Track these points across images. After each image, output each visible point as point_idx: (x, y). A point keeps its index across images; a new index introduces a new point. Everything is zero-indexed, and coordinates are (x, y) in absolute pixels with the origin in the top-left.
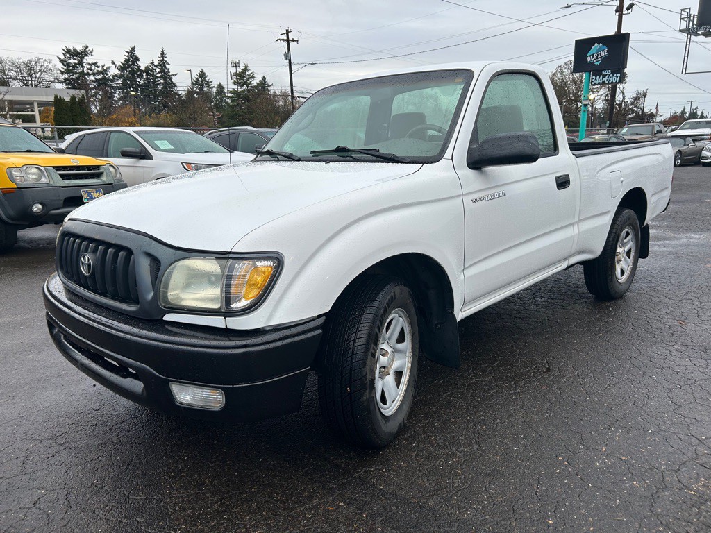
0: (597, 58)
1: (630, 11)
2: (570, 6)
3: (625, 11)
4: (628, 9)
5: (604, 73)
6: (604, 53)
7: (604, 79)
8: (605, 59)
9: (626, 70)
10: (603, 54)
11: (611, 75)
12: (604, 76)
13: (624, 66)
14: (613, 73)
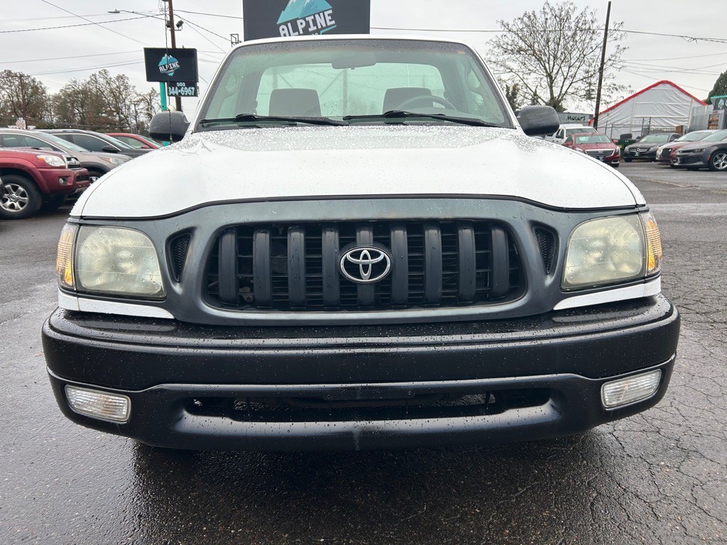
0: (169, 69)
1: (180, 28)
2: (118, 12)
3: (176, 28)
4: (178, 26)
5: (178, 84)
6: (176, 65)
7: (179, 91)
8: (177, 71)
9: (198, 84)
10: (174, 65)
11: (186, 88)
12: (179, 88)
13: (196, 80)
14: (188, 86)
